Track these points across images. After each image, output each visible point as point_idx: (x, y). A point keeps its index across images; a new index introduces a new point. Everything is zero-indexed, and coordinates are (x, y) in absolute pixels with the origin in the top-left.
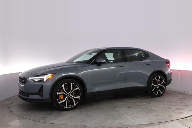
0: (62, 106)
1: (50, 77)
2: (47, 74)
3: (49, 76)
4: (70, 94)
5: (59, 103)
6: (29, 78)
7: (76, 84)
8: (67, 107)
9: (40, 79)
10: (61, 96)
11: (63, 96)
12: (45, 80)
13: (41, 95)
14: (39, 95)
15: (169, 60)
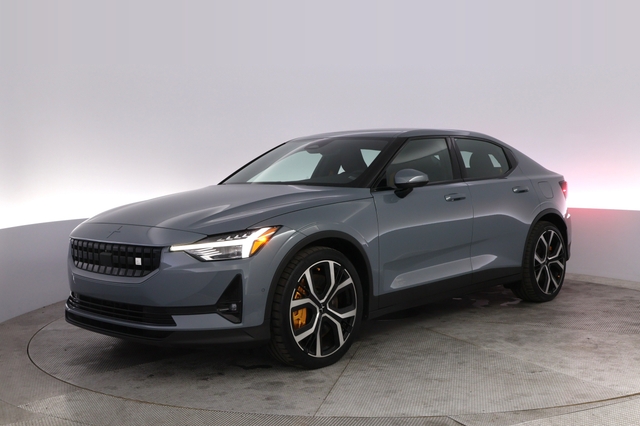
0: (305, 353)
1: (263, 239)
2: (248, 231)
3: (260, 235)
4: (324, 304)
5: (298, 339)
6: (173, 248)
7: (343, 266)
8: (318, 354)
9: (217, 249)
10: (300, 312)
11: (305, 310)
12: (245, 254)
13: (229, 312)
14: (222, 314)
15: (562, 177)
